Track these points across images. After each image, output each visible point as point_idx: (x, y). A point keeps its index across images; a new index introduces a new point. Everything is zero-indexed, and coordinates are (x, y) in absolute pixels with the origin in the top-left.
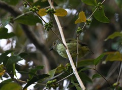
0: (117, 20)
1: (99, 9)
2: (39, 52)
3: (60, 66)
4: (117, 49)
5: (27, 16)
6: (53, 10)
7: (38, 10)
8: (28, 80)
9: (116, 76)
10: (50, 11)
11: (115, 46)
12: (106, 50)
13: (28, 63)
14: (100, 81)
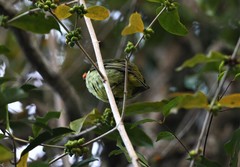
0: (197, 32)
1: (169, 10)
2: (48, 88)
3: (93, 112)
4: (194, 87)
5: (33, 16)
6: (82, 8)
7: (54, 8)
8: (30, 138)
9: (191, 138)
10: (76, 10)
11: (191, 82)
12: (173, 89)
13: (28, 107)
14: (160, 147)
